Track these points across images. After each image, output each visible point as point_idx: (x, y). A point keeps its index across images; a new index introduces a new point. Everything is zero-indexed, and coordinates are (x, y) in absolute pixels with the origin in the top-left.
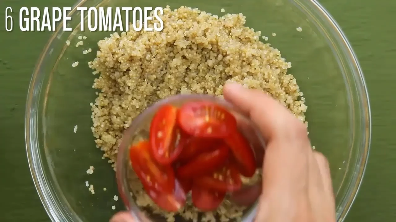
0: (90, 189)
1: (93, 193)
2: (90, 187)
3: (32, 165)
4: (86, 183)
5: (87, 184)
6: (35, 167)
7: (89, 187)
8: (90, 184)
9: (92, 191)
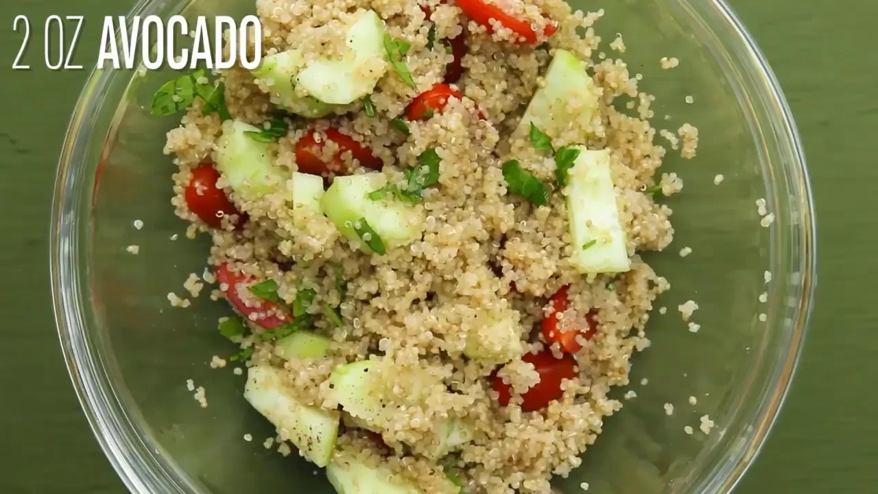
0: (196, 396)
1: (204, 404)
2: (197, 392)
3: (68, 343)
4: (187, 383)
5: (190, 385)
6: (73, 347)
7: (195, 391)
8: (196, 386)
9: (200, 401)
